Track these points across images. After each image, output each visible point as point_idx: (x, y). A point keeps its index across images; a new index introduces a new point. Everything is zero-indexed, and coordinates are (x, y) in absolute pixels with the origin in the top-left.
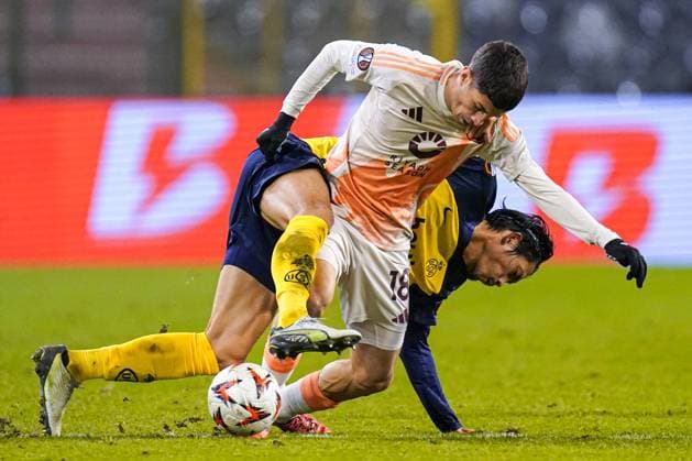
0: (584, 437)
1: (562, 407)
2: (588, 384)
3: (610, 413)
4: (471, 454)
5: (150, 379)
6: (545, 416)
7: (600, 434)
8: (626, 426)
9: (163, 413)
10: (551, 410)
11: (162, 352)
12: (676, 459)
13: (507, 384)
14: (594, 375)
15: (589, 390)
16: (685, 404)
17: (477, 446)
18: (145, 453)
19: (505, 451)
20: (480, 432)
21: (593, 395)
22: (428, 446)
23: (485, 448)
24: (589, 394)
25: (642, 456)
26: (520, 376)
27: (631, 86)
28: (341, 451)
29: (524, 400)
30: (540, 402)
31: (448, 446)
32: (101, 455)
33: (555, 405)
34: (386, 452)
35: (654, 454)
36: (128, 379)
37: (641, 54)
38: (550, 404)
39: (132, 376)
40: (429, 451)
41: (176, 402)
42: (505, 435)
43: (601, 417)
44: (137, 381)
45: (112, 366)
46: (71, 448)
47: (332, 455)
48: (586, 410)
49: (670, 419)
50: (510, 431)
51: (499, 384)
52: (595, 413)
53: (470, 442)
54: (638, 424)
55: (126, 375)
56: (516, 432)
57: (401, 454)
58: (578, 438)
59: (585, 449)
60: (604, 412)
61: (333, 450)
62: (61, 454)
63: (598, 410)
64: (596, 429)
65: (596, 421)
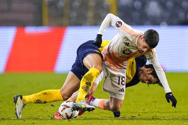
0: (153, 118)
1: (147, 110)
2: (154, 104)
3: (160, 112)
4: (122, 123)
5: (45, 102)
6: (142, 113)
7: (157, 118)
8: (164, 115)
9: (38, 112)
10: (144, 111)
11: (47, 95)
12: (178, 124)
13: (132, 104)
14: (155, 102)
15: (154, 106)
16: (180, 109)
17: (124, 121)
18: (33, 123)
19: (131, 122)
20: (124, 117)
21: (155, 107)
22: (110, 121)
23: (126, 121)
24: (154, 107)
25: (168, 124)
26: (135, 102)
27: (165, 23)
28: (86, 122)
29: (136, 109)
30: (141, 109)
31: (116, 121)
32: (21, 124)
33: (145, 110)
34: (99, 123)
35: (171, 123)
36: (39, 103)
37: (167, 14)
38: (143, 109)
39: (40, 102)
40: (110, 122)
41: (42, 109)
42: (131, 118)
43: (157, 113)
44: (42, 103)
45: (34, 99)
46: (13, 122)
47: (84, 124)
48: (153, 111)
49: (176, 114)
50: (132, 117)
51: (129, 104)
52: (156, 112)
53: (122, 120)
54: (167, 115)
55: (38, 102)
56: (134, 117)
57: (103, 123)
58: (151, 119)
59: (153, 121)
60: (158, 112)
61: (84, 122)
62: (10, 124)
63: (156, 111)
64: (156, 116)
65: (156, 114)
